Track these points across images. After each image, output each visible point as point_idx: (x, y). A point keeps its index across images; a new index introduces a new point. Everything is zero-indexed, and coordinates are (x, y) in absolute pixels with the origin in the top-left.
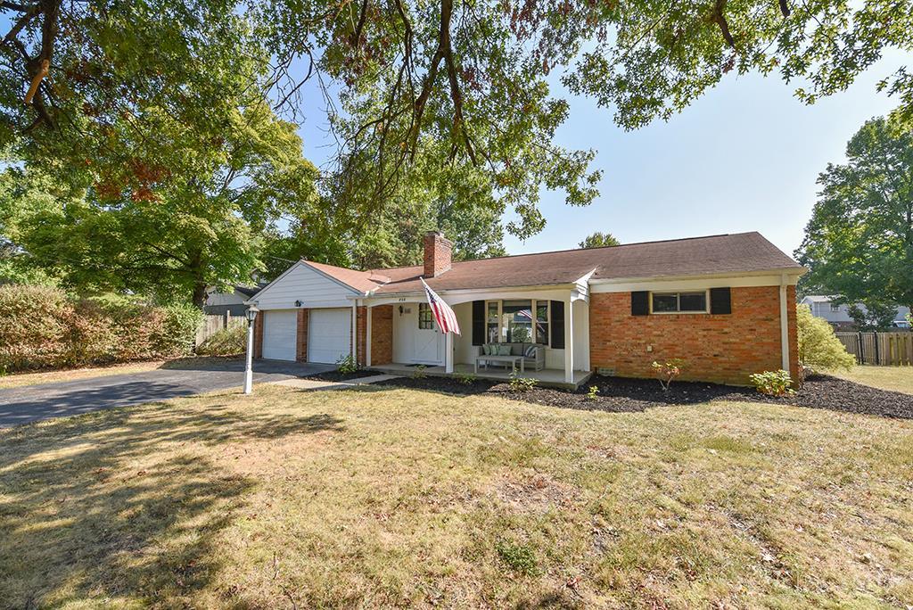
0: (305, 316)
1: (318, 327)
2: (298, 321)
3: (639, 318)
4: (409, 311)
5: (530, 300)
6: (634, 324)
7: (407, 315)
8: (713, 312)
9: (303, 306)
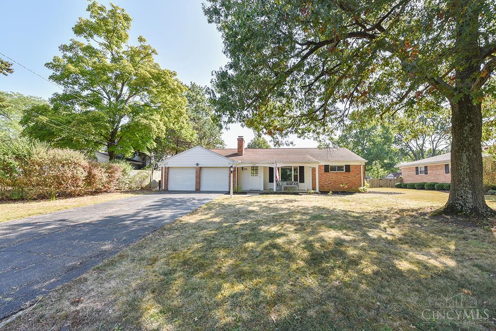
0: (199, 170)
1: (205, 175)
2: (196, 172)
3: (326, 173)
4: (246, 169)
5: (291, 167)
6: (325, 175)
7: (246, 171)
8: (346, 171)
9: (199, 166)
